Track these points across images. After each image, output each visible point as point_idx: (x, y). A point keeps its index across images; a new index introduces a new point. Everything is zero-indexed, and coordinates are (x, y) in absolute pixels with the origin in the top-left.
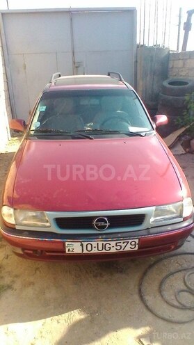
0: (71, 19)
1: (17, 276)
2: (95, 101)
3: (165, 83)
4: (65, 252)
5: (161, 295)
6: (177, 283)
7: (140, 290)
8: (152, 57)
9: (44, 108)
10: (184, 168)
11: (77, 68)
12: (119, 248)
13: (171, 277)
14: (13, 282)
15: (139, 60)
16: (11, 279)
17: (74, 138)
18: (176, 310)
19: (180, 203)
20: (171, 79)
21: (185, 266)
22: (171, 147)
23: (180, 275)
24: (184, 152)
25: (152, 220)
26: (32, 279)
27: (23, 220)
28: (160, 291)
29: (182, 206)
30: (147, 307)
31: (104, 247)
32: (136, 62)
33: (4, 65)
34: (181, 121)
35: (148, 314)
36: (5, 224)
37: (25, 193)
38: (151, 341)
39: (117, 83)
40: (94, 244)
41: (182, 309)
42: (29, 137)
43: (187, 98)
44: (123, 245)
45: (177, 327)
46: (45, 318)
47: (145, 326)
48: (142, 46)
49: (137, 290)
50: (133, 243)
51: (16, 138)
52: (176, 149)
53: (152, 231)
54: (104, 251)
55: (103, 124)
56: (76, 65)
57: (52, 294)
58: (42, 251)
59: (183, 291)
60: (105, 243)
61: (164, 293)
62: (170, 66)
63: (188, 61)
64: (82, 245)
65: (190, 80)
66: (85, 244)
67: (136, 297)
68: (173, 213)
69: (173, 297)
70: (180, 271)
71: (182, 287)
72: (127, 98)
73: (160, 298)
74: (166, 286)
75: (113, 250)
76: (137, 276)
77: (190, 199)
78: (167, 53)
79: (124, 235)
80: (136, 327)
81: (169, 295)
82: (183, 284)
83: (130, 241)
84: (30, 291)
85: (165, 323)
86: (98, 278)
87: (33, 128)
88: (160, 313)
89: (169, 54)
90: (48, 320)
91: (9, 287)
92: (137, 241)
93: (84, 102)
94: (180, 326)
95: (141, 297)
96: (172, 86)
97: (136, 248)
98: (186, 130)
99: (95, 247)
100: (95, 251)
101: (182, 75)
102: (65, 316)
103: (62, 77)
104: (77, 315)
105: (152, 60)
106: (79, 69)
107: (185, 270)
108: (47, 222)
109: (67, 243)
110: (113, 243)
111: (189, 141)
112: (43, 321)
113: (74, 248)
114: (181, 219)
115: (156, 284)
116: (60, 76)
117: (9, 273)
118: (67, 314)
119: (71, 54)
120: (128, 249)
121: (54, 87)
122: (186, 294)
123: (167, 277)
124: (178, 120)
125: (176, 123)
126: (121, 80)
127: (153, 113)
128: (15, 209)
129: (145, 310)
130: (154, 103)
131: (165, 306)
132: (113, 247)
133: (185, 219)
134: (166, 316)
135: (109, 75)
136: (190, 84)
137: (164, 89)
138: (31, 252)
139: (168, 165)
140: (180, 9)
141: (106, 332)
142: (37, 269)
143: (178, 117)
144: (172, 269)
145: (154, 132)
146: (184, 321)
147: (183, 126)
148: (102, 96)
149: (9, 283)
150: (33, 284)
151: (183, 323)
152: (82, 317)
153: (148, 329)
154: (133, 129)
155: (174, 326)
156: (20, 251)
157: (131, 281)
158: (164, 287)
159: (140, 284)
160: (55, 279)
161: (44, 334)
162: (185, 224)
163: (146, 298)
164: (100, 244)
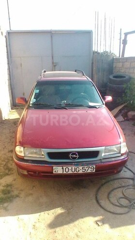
0: (52, 37)
1: (22, 190)
2: (68, 87)
3: (111, 77)
4: (52, 173)
5: (109, 200)
6: (118, 193)
7: (96, 198)
8: (103, 60)
9: (38, 91)
10: (123, 129)
11: (54, 67)
12: (84, 170)
13: (115, 191)
14: (19, 193)
15: (94, 63)
16: (18, 192)
17: (56, 108)
18: (118, 208)
19: (119, 145)
20: (115, 74)
21: (123, 185)
22: (115, 117)
23: (120, 190)
24: (123, 120)
25: (103, 155)
26: (31, 192)
27: (29, 154)
28: (108, 197)
29: (121, 147)
30: (101, 206)
31: (75, 170)
32: (93, 63)
33: (8, 64)
34: (121, 100)
35: (102, 210)
36: (17, 156)
37: (30, 139)
38: (103, 223)
39: (82, 77)
40: (70, 168)
41: (121, 207)
42: (29, 108)
43: (124, 86)
44: (87, 169)
45: (118, 216)
46: (40, 212)
47: (99, 216)
48: (96, 52)
49: (94, 198)
50: (92, 168)
51: (15, 110)
52: (118, 118)
53: (103, 161)
54: (75, 172)
55: (73, 101)
56: (54, 64)
57: (44, 200)
58: (39, 173)
59: (121, 198)
60: (76, 167)
61: (111, 199)
62: (114, 66)
63: (126, 63)
64: (63, 168)
65: (127, 75)
66: (64, 168)
67: (95, 201)
68: (116, 151)
69: (116, 201)
70: (120, 187)
71: (121, 195)
72: (87, 86)
73: (108, 201)
74: (111, 195)
75: (81, 172)
76: (95, 190)
77: (125, 143)
78: (112, 58)
79: (87, 163)
80: (94, 216)
81: (113, 200)
82: (122, 194)
83: (91, 166)
84: (30, 198)
85: (112, 214)
86: (71, 191)
87: (31, 103)
88: (108, 209)
89: (113, 58)
90: (42, 213)
91: (17, 196)
92: (94, 166)
93: (62, 88)
94: (120, 216)
95: (98, 202)
96: (115, 79)
97: (94, 171)
98: (125, 106)
99: (70, 170)
100: (70, 172)
101: (122, 72)
102: (52, 211)
103: (46, 73)
104: (59, 211)
105: (102, 63)
106: (56, 67)
107: (123, 187)
108: (43, 155)
109: (54, 167)
110: (81, 168)
111: (127, 113)
112: (39, 214)
113: (58, 170)
114: (120, 155)
115: (106, 194)
116: (45, 72)
117: (17, 189)
118: (53, 210)
119: (51, 58)
120: (89, 171)
121: (43, 79)
122: (123, 199)
123: (112, 190)
124: (119, 100)
125: (118, 102)
126: (83, 75)
127: (103, 95)
128: (24, 147)
129: (99, 208)
130: (104, 89)
131: (111, 205)
132: (80, 170)
133: (122, 155)
134: (112, 211)
135: (76, 71)
136: (127, 77)
137: (110, 80)
138: (33, 173)
139: (114, 127)
140: (121, 29)
141: (77, 219)
142: (34, 186)
143: (119, 98)
144: (115, 187)
145: (104, 106)
146: (122, 213)
147: (122, 104)
148: (73, 84)
149: (17, 194)
150: (32, 194)
151: (121, 214)
152: (63, 211)
153: (101, 217)
154: (91, 104)
155: (116, 216)
156: (25, 173)
157: (91, 193)
158: (110, 196)
159: (96, 194)
160: (45, 192)
161: (40, 220)
162: (122, 157)
163: (100, 201)
164: (73, 167)
